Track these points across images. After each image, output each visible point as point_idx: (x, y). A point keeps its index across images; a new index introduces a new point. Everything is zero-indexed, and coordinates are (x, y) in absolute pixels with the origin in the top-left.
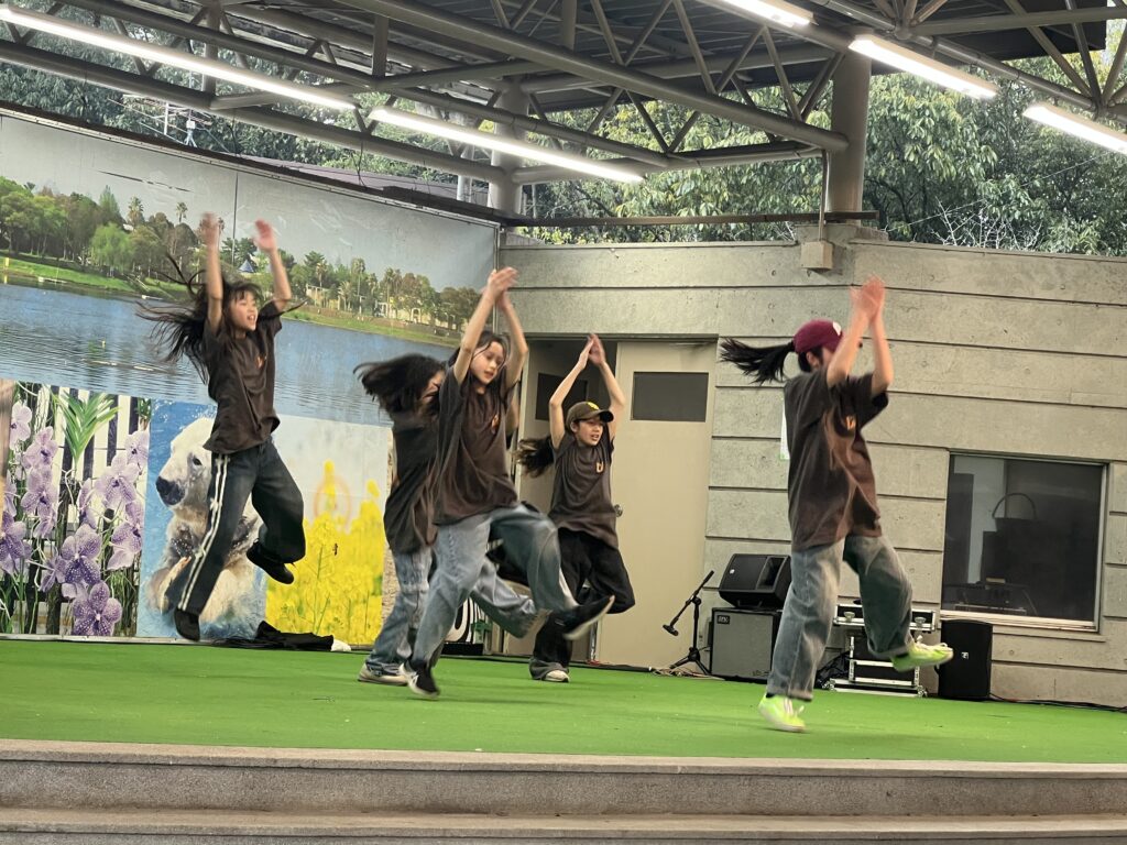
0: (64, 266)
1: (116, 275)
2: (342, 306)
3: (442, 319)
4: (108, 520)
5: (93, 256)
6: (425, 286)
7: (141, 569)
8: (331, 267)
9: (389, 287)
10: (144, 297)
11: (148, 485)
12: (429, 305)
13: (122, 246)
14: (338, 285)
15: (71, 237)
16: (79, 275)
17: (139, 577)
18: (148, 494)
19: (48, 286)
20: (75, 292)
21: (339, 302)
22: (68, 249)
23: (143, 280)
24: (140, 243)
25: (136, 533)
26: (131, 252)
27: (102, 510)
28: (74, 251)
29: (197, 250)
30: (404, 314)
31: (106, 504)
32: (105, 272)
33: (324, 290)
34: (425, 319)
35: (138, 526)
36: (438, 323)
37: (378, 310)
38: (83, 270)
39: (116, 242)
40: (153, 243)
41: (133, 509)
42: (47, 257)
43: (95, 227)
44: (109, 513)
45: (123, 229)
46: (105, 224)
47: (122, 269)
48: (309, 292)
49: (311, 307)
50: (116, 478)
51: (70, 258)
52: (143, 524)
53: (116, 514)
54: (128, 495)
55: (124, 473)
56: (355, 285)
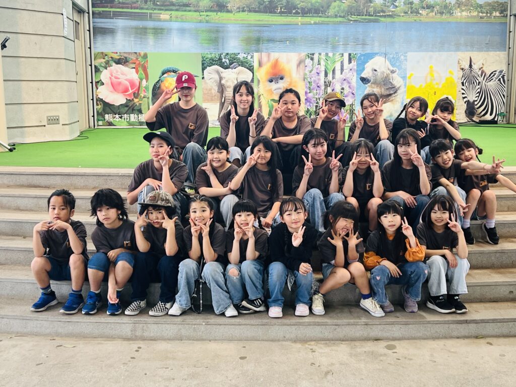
0: (320, 17)
1: (340, 17)
2: (436, 14)
4: (342, 91)
5: (331, 12)
6: (474, 3)
7: (356, 104)
8: (430, 2)
9: (457, 5)
10: (352, 22)
11: (357, 79)
12: (477, 9)
13: (342, 7)
14: (434, 7)
15: (323, 8)
16: (326, 19)
17: (355, 107)
18: (357, 82)
19: (315, 23)
20: (325, 24)
21: (434, 13)
22: (322, 11)
23: (351, 17)
24: (349, 6)
25: (353, 94)
26: (346, 9)
27: (340, 88)
28: (324, 12)
29: (372, 4)
30: (464, 13)
31: (341, 86)
32: (336, 16)
33: (427, 10)
34: (475, 14)
35: (353, 92)
36: (481, 14)
37: (452, 13)
38: (328, 17)
39: (339, 6)
40: (354, 5)
41: (351, 87)
42: (314, 15)
43: (331, 3)
44: (343, 89)
45: (342, 2)
46: (335, 2)
47: (342, 15)
48: (420, 12)
49: (422, 16)
50: (345, 78)
51: (323, 14)
52: (355, 91)
53: (345, 89)
54: (349, 83)
55: (347, 76)
56: (442, 7)
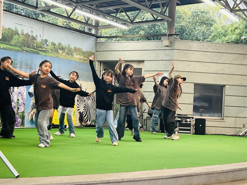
0: (7, 44)
1: (18, 46)
2: (66, 54)
3: (85, 57)
5: (13, 42)
6: (82, 50)
7: (25, 112)
8: (63, 46)
9: (75, 50)
10: (24, 51)
11: (26, 93)
12: (83, 54)
13: (19, 40)
14: (65, 50)
15: (8, 38)
17: (25, 114)
18: (26, 95)
19: (4, 49)
20: (9, 50)
21: (65, 53)
22: (8, 40)
23: (24, 48)
24: (23, 40)
25: (24, 104)
26: (21, 41)
29: (35, 41)
30: (78, 56)
31: (17, 98)
32: (16, 46)
33: (62, 51)
34: (82, 57)
36: (84, 58)
37: (73, 55)
38: (11, 45)
39: (18, 39)
40: (26, 39)
41: (23, 99)
42: (3, 42)
43: (13, 36)
44: (18, 100)
45: (20, 36)
46: (16, 35)
47: (19, 45)
48: (59, 51)
49: (59, 54)
50: (19, 92)
51: (8, 42)
53: (20, 100)
54: (22, 96)
55: (21, 91)
56: (68, 50)
